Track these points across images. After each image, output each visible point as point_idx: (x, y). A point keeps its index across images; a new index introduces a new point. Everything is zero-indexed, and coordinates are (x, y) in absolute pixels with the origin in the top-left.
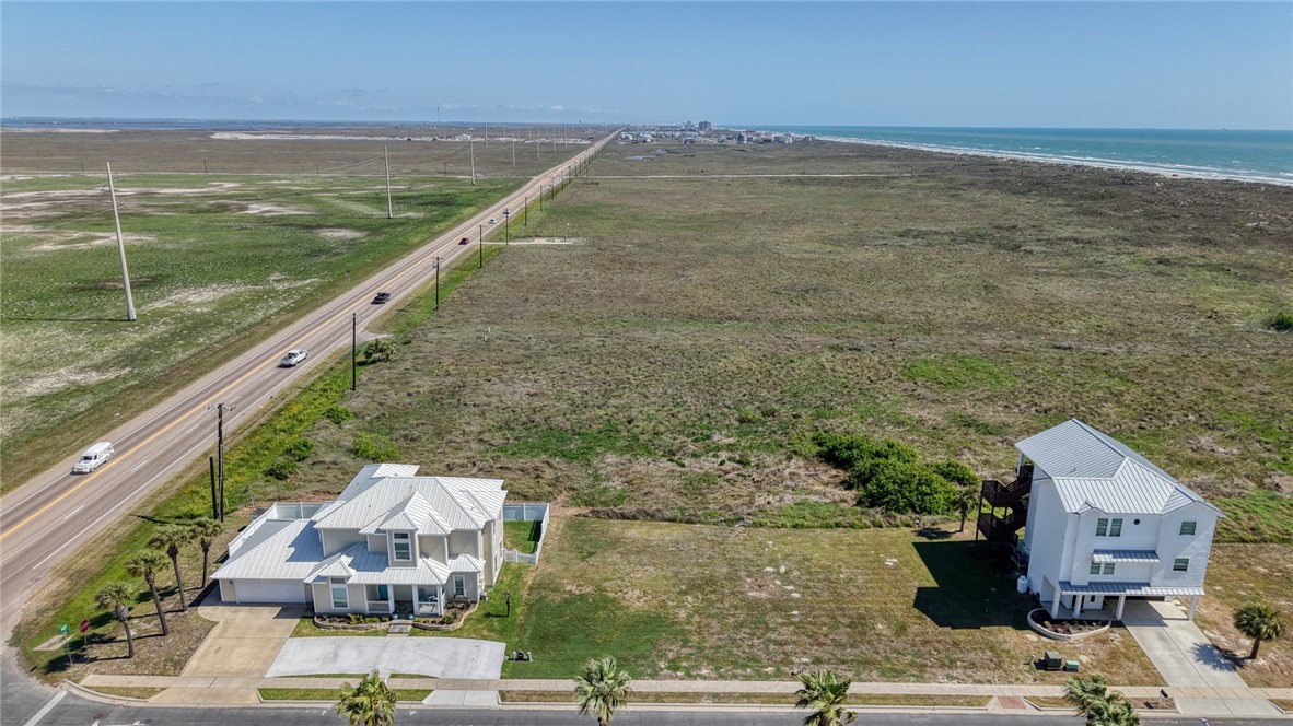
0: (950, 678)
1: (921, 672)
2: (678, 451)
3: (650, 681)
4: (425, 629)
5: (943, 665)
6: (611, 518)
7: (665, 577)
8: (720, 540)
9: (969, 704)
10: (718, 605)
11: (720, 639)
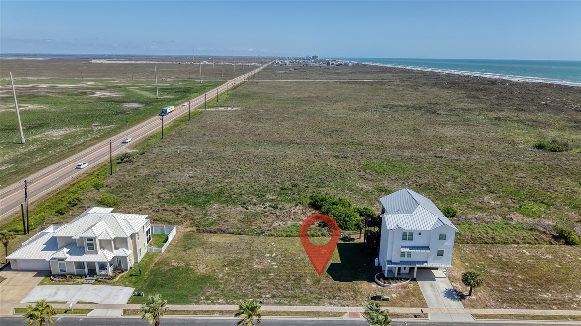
0: (331, 304)
1: (318, 301)
2: (247, 202)
3: (195, 305)
4: (100, 281)
5: (329, 298)
6: (205, 232)
7: (219, 259)
8: (251, 242)
9: (335, 315)
10: (239, 271)
11: (233, 286)
